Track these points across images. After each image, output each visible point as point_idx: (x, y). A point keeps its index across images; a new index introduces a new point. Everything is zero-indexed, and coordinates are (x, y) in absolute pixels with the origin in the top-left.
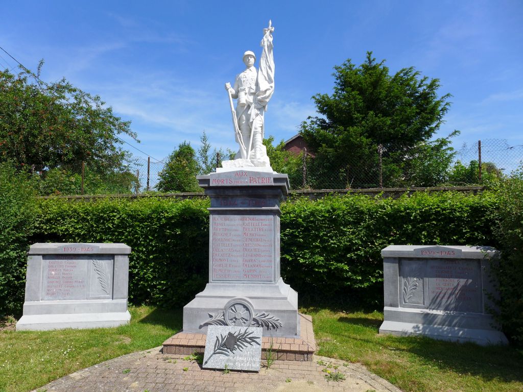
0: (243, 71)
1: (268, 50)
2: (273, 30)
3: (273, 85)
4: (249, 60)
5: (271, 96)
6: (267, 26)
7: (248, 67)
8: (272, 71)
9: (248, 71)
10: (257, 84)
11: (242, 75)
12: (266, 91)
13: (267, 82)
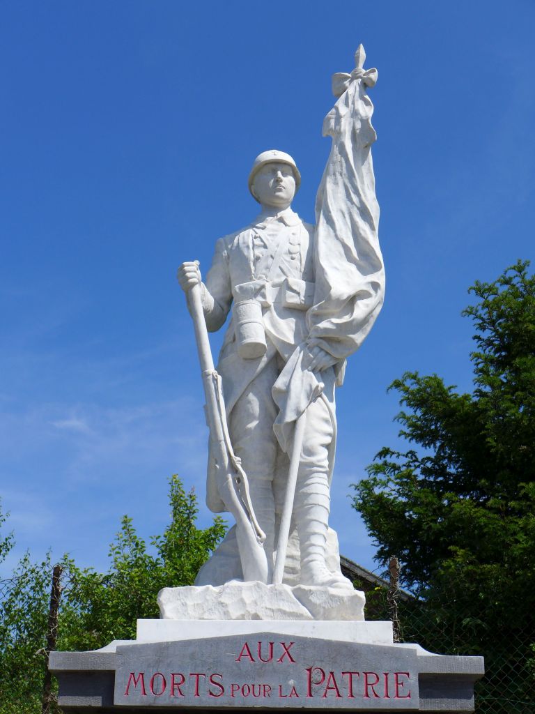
1: (356, 149)
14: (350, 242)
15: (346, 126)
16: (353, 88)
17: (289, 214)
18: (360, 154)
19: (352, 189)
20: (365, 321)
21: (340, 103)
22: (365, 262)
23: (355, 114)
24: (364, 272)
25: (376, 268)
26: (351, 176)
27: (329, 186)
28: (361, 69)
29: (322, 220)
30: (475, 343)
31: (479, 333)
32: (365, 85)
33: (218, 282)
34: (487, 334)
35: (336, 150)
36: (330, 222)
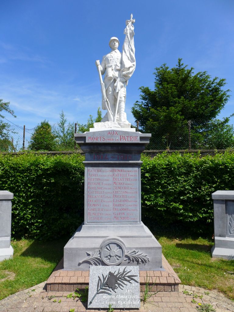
0: (109, 52)
1: (130, 37)
2: (134, 21)
3: (135, 63)
4: (115, 43)
5: (133, 72)
6: (130, 18)
7: (114, 49)
8: (133, 53)
9: (113, 52)
10: (122, 63)
11: (109, 55)
12: (129, 68)
13: (130, 61)
14: (129, 56)
15: (128, 32)
16: (130, 23)
17: (117, 50)
18: (131, 38)
19: (129, 45)
20: (132, 72)
21: (127, 27)
22: (132, 60)
23: (130, 29)
24: (132, 62)
25: (134, 61)
26: (129, 42)
27: (125, 44)
28: (132, 19)
29: (124, 52)
30: (155, 80)
31: (156, 78)
32: (132, 23)
33: (103, 65)
34: (157, 78)
35: (126, 37)
36: (125, 52)
